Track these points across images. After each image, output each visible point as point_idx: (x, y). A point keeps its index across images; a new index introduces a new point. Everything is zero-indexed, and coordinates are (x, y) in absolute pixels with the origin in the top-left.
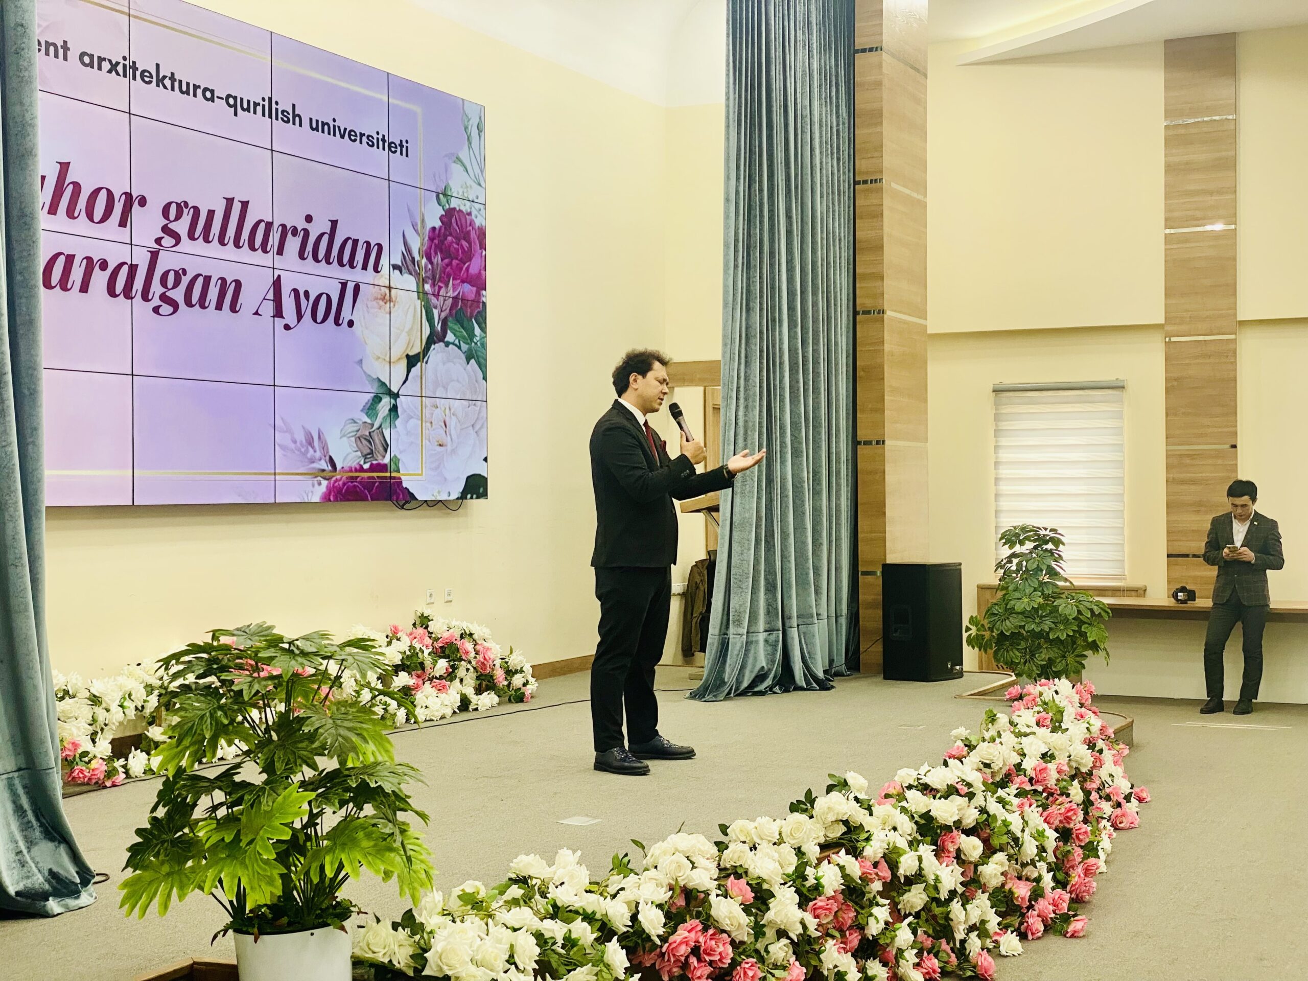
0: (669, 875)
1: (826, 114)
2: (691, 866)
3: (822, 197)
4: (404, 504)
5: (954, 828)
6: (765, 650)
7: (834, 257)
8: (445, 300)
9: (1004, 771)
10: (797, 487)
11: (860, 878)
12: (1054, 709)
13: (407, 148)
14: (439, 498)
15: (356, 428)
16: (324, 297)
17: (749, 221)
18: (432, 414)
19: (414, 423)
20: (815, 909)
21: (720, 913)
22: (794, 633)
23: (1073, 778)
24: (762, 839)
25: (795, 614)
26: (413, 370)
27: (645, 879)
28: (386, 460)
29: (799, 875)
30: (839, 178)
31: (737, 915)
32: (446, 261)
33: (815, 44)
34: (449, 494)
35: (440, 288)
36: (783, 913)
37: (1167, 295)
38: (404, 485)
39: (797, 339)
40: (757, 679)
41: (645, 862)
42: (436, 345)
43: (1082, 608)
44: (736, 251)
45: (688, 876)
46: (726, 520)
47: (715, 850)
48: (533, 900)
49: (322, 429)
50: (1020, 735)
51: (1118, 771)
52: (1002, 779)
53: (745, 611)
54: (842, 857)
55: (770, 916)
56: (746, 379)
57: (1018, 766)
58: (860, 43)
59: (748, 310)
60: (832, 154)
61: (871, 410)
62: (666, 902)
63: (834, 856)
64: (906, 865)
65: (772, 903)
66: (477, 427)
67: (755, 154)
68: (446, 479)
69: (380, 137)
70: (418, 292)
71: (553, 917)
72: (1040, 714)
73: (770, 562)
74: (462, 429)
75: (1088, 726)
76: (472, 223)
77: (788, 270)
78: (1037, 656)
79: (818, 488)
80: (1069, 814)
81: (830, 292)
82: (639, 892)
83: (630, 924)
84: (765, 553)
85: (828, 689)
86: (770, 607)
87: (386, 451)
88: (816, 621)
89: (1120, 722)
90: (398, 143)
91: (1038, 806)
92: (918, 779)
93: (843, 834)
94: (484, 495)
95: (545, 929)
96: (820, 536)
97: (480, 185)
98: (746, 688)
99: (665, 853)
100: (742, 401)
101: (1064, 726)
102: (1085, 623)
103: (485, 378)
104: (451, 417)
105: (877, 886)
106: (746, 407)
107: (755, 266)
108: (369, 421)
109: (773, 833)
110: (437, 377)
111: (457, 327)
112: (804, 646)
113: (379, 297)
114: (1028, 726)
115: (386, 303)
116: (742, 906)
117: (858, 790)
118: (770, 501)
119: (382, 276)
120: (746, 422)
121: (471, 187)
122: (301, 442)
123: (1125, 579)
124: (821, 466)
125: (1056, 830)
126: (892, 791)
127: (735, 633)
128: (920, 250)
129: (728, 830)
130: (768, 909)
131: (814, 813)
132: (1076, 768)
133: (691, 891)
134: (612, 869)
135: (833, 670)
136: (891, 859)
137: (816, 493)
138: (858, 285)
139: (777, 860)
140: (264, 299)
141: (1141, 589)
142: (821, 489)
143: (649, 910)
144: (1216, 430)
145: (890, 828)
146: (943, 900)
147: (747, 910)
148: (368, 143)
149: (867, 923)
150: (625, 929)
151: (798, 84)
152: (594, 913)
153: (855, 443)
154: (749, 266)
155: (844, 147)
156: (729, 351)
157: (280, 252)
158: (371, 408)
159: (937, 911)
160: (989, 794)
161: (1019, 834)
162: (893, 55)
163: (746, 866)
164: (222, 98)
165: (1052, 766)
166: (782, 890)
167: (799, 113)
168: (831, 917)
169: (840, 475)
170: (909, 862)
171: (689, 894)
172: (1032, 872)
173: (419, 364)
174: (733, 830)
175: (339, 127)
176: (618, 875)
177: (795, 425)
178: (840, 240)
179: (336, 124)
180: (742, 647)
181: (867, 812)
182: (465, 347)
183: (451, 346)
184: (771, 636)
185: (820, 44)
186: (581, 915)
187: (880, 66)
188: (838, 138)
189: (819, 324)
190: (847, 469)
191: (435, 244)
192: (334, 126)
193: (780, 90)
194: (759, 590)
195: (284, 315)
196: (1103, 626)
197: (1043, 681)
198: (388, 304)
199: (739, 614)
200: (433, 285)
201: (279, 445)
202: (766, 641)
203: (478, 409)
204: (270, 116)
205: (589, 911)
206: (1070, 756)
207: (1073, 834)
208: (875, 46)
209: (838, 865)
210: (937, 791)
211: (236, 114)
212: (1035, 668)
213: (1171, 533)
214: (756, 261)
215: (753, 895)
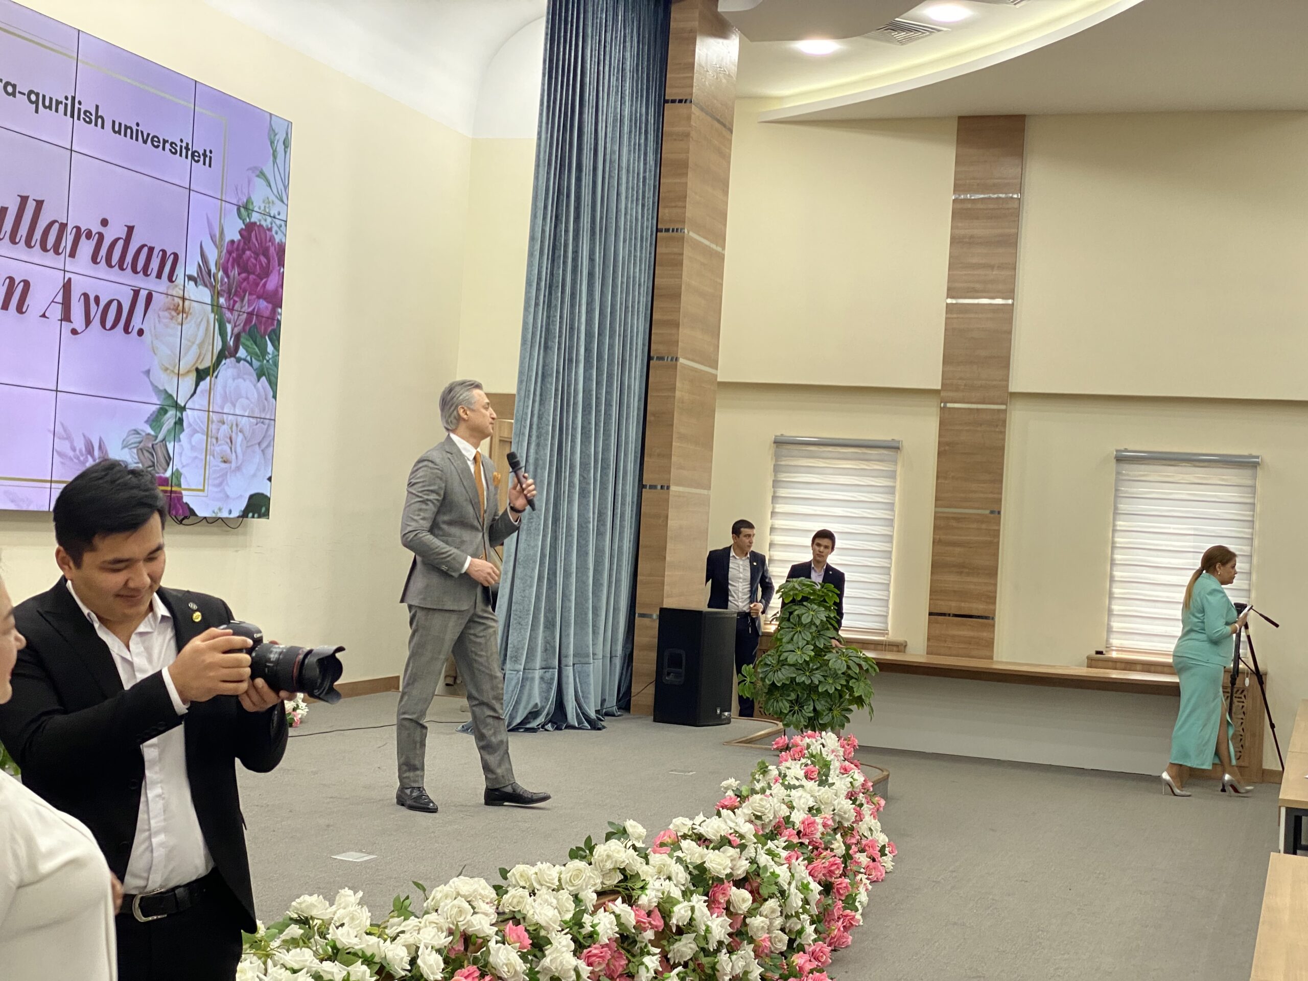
0: (449, 920)
1: (634, 160)
2: (472, 911)
3: (624, 241)
4: (183, 519)
5: (725, 881)
6: (540, 688)
7: (633, 302)
8: (239, 315)
9: (773, 823)
10: (582, 526)
11: (634, 927)
12: (822, 762)
13: (210, 158)
14: (220, 515)
15: (138, 440)
16: (115, 304)
17: (553, 261)
18: (219, 429)
19: (199, 437)
20: (589, 957)
21: (499, 960)
22: (569, 672)
23: (835, 830)
24: (542, 885)
25: (571, 652)
26: (202, 384)
27: (425, 923)
28: (168, 474)
29: (577, 923)
30: (642, 224)
31: (513, 962)
32: (243, 275)
33: (628, 91)
34: (230, 512)
35: (235, 302)
36: (559, 961)
37: (945, 362)
38: (185, 500)
39: (592, 380)
40: (530, 716)
41: (425, 905)
42: (228, 360)
43: (851, 663)
44: (538, 289)
45: (468, 921)
46: (510, 556)
47: (493, 894)
48: (312, 940)
49: (103, 439)
50: (789, 787)
51: (876, 824)
52: (771, 831)
53: (523, 648)
54: (619, 906)
55: (546, 962)
56: (540, 417)
57: (787, 819)
58: (670, 93)
59: (546, 348)
60: (637, 199)
61: (659, 455)
62: (445, 947)
63: (610, 904)
64: (680, 915)
65: (548, 950)
66: (264, 445)
67: (563, 195)
68: (228, 496)
69: (184, 145)
70: (212, 305)
71: (331, 958)
72: (808, 767)
73: (551, 600)
74: (247, 447)
75: (852, 780)
76: (272, 239)
77: (587, 312)
78: (805, 707)
79: (602, 529)
80: (833, 868)
81: (627, 336)
82: (419, 936)
83: (409, 968)
84: (547, 591)
85: (599, 729)
86: (548, 645)
87: (168, 465)
88: (592, 661)
89: (877, 775)
90: (201, 152)
91: (804, 859)
92: (693, 829)
93: (620, 882)
94: (266, 514)
95: (324, 971)
96: (601, 574)
97: (283, 202)
98: (519, 724)
99: (446, 897)
100: (534, 438)
101: (830, 781)
102: (852, 678)
103: (275, 397)
104: (237, 434)
105: (649, 935)
106: (538, 445)
107: (556, 305)
108: (153, 433)
109: (553, 879)
110: (226, 393)
111: (249, 343)
112: (579, 685)
113: (172, 307)
114: (797, 779)
115: (178, 314)
116: (519, 953)
117: (636, 839)
118: (555, 539)
119: (176, 286)
120: (536, 460)
121: (273, 202)
122: (81, 451)
123: (887, 634)
124: (606, 508)
125: (819, 883)
126: (667, 840)
127: (511, 668)
128: (715, 300)
129: (508, 875)
130: (544, 956)
131: (593, 860)
132: (839, 822)
133: (470, 937)
134: (393, 911)
135: (604, 711)
136: (664, 908)
137: (600, 534)
138: (653, 331)
139: (555, 906)
140: (53, 301)
141: (902, 644)
142: (606, 530)
143: (429, 955)
144: (982, 495)
145: (665, 877)
146: (712, 950)
147: (523, 957)
148: (170, 150)
149: (638, 972)
150: (403, 973)
151: (608, 129)
152: (373, 956)
153: (641, 486)
154: (549, 305)
155: (649, 194)
156: (524, 388)
157: (72, 254)
158: (155, 420)
159: (704, 960)
160: (760, 845)
161: (786, 887)
162: (702, 109)
163: (525, 912)
164: (24, 94)
165: (819, 820)
166: (558, 937)
167: (608, 157)
168: (604, 966)
169: (624, 517)
170: (682, 912)
171: (467, 939)
172: (796, 924)
173: (208, 378)
174: (514, 874)
175: (142, 132)
176: (398, 917)
177: (584, 466)
178: (640, 285)
179: (139, 128)
180: (517, 683)
181: (642, 860)
182: (256, 364)
183: (242, 362)
184: (547, 673)
185: (633, 91)
186: (360, 958)
187: (689, 118)
188: (644, 185)
189: (614, 367)
190: (632, 511)
191: (233, 258)
192: (137, 131)
193: (591, 134)
194: (539, 628)
195: (72, 320)
196: (869, 682)
197: (810, 732)
198: (181, 315)
199: (517, 650)
200: (229, 299)
201: (57, 451)
202: (542, 678)
203: (266, 427)
204: (72, 116)
205: (369, 954)
206: (834, 810)
207: (834, 888)
208: (684, 98)
209: (613, 913)
210: (711, 841)
211: (37, 111)
212: (802, 720)
213: (935, 592)
214: (557, 301)
215: (531, 942)
